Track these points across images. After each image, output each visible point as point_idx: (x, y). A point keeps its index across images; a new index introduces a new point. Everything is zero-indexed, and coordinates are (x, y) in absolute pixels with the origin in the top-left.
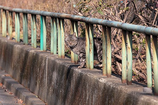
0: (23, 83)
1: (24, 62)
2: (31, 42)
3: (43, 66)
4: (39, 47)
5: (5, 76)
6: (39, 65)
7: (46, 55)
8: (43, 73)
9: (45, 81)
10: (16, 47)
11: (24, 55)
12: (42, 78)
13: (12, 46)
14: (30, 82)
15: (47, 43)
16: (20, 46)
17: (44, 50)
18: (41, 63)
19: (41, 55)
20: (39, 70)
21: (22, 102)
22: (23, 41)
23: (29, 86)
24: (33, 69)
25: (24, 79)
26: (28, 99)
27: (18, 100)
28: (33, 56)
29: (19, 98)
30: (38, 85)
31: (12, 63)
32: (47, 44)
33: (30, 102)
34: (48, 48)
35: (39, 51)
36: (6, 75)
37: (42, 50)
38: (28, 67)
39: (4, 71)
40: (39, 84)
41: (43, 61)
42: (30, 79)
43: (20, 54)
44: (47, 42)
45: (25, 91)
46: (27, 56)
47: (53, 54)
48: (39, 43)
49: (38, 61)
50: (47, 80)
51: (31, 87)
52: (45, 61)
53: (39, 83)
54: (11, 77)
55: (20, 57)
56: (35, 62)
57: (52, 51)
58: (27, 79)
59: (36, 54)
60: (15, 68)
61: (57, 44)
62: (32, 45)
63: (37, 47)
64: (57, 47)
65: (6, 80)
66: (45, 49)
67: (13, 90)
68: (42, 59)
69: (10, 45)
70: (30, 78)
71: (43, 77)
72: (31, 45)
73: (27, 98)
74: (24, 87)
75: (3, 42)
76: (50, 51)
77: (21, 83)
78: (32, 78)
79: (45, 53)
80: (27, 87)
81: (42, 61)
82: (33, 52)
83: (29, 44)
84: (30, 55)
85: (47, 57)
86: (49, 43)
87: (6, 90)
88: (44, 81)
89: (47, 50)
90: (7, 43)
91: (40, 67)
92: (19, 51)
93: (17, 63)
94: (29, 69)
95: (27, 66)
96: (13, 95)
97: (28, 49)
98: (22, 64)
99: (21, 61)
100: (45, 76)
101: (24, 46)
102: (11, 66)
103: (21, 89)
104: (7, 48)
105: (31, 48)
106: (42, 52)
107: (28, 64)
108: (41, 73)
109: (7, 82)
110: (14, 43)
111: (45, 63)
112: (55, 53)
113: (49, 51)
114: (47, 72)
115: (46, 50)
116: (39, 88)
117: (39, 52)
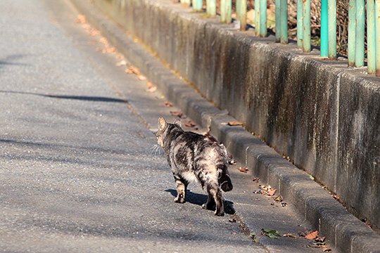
0: (274, 142)
1: (277, 88)
2: (295, 36)
3: (328, 97)
4: (318, 48)
5: (229, 124)
6: (317, 94)
7: (337, 69)
8: (328, 116)
9: (334, 137)
10: (256, 48)
11: (277, 71)
12: (326, 130)
13: (247, 47)
14: (294, 140)
15: (339, 39)
16: (266, 45)
17: (331, 56)
18: (323, 89)
19: (322, 67)
20: (318, 107)
21: (272, 192)
22: (274, 34)
23: (291, 150)
24: (301, 105)
25: (277, 131)
26: (288, 185)
27: (262, 187)
28: (302, 72)
29: (265, 181)
30: (315, 148)
31: (245, 90)
32: (337, 41)
33: (294, 190)
34: (342, 51)
35: (316, 57)
36: (231, 123)
37: (324, 56)
38: (288, 101)
39: (226, 112)
40: (317, 146)
41: (329, 85)
42: (294, 132)
43: (267, 67)
44: (338, 35)
45: (281, 165)
46: (286, 71)
47: (354, 65)
48: (317, 37)
49: (314, 84)
50: (339, 135)
51: (296, 153)
52: (334, 83)
53: (316, 142)
54: (244, 128)
55: (266, 76)
56: (306, 87)
57: (351, 60)
58: (284, 132)
59: (310, 67)
60: (254, 105)
61: (366, 41)
62: (299, 43)
63: (312, 47)
64: (366, 48)
65: (231, 134)
66: (333, 53)
67: (250, 162)
68: (325, 80)
69: (241, 43)
70: (294, 129)
71: (329, 127)
72: (296, 42)
73: (285, 181)
74: (278, 152)
75: (223, 35)
76: (347, 58)
77: (268, 144)
78: (298, 129)
79: (333, 63)
80: (286, 152)
81: (324, 84)
82: (301, 61)
83: (290, 41)
84: (294, 69)
85: (338, 72)
86: (344, 39)
87: (232, 162)
88: (331, 138)
89: (338, 55)
90: (233, 38)
91: (320, 99)
92: (263, 59)
93: (260, 92)
94: (291, 105)
95: (286, 99)
96: (249, 173)
97: (289, 54)
98: (272, 93)
99: (270, 85)
100: (332, 125)
101: (278, 44)
102: (244, 97)
103: (270, 157)
104: (233, 52)
105: (297, 50)
106: (324, 61)
107: (287, 91)
108: (322, 116)
109: (234, 141)
110: (250, 37)
111: (334, 89)
112: (360, 62)
113: (345, 59)
114: (337, 114)
115: (335, 55)
116: (317, 155)
117: (318, 60)
